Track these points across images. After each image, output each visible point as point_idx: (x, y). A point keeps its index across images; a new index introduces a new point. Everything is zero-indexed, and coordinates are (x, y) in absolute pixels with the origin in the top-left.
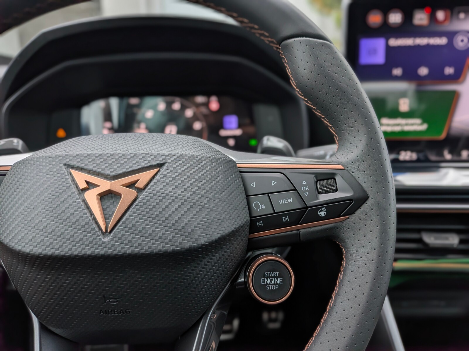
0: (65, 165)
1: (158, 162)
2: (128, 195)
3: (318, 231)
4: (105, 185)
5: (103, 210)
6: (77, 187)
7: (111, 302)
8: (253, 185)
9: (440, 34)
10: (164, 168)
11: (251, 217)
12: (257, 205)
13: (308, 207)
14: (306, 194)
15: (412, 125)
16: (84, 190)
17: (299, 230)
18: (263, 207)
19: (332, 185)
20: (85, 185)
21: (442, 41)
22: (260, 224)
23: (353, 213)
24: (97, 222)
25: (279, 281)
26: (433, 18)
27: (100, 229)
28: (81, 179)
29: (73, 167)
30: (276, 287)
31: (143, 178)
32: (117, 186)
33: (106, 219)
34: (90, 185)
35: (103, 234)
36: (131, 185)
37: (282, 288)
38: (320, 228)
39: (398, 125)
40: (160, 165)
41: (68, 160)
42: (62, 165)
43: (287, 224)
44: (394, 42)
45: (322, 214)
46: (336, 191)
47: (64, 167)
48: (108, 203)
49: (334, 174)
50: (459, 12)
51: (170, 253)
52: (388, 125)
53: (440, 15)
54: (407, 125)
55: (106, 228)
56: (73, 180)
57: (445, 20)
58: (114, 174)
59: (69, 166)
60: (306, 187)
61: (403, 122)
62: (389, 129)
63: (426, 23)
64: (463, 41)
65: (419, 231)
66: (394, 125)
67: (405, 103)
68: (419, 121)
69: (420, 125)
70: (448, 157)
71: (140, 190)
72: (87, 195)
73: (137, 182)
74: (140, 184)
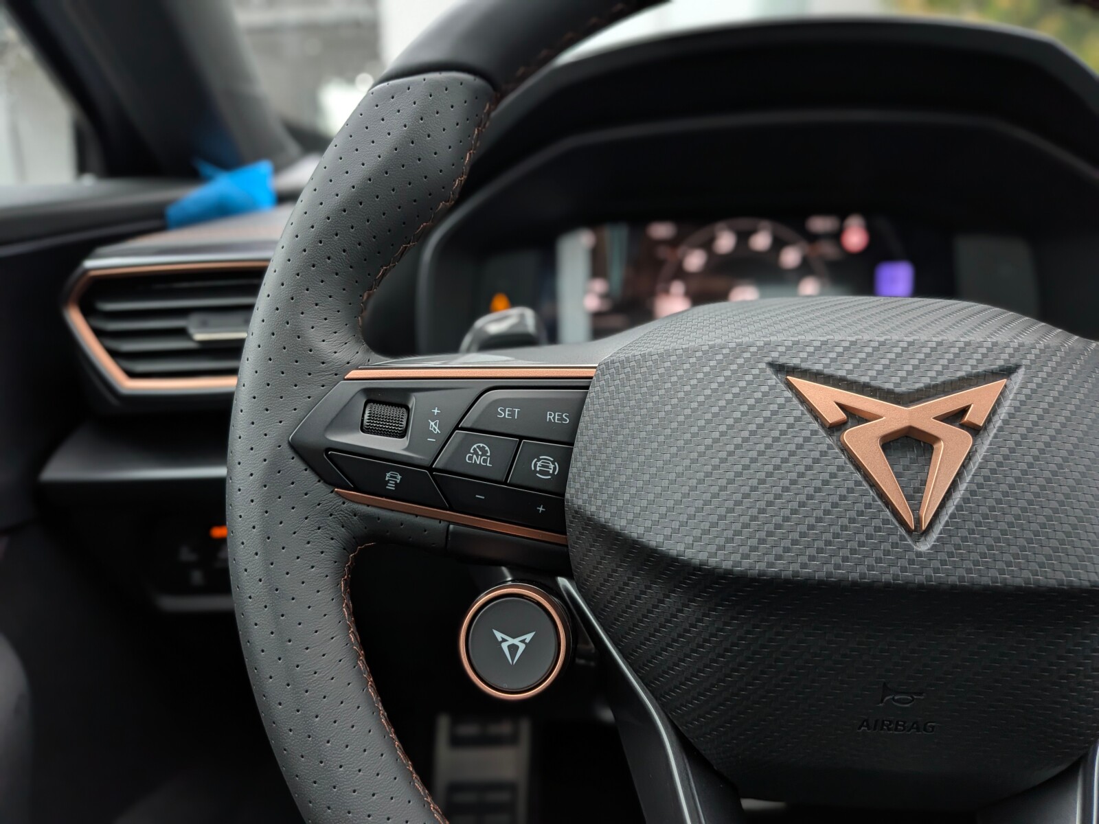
0: (771, 365)
1: (1001, 363)
4: (894, 417)
7: (897, 701)
16: (840, 426)
20: (840, 416)
28: (826, 400)
29: (792, 372)
31: (979, 400)
32: (923, 416)
36: (955, 417)
40: (1007, 372)
41: (775, 354)
42: (762, 365)
47: (769, 371)
55: (916, 519)
58: (903, 389)
59: (780, 369)
71: (975, 430)
72: (850, 436)
73: (964, 411)
74: (974, 416)
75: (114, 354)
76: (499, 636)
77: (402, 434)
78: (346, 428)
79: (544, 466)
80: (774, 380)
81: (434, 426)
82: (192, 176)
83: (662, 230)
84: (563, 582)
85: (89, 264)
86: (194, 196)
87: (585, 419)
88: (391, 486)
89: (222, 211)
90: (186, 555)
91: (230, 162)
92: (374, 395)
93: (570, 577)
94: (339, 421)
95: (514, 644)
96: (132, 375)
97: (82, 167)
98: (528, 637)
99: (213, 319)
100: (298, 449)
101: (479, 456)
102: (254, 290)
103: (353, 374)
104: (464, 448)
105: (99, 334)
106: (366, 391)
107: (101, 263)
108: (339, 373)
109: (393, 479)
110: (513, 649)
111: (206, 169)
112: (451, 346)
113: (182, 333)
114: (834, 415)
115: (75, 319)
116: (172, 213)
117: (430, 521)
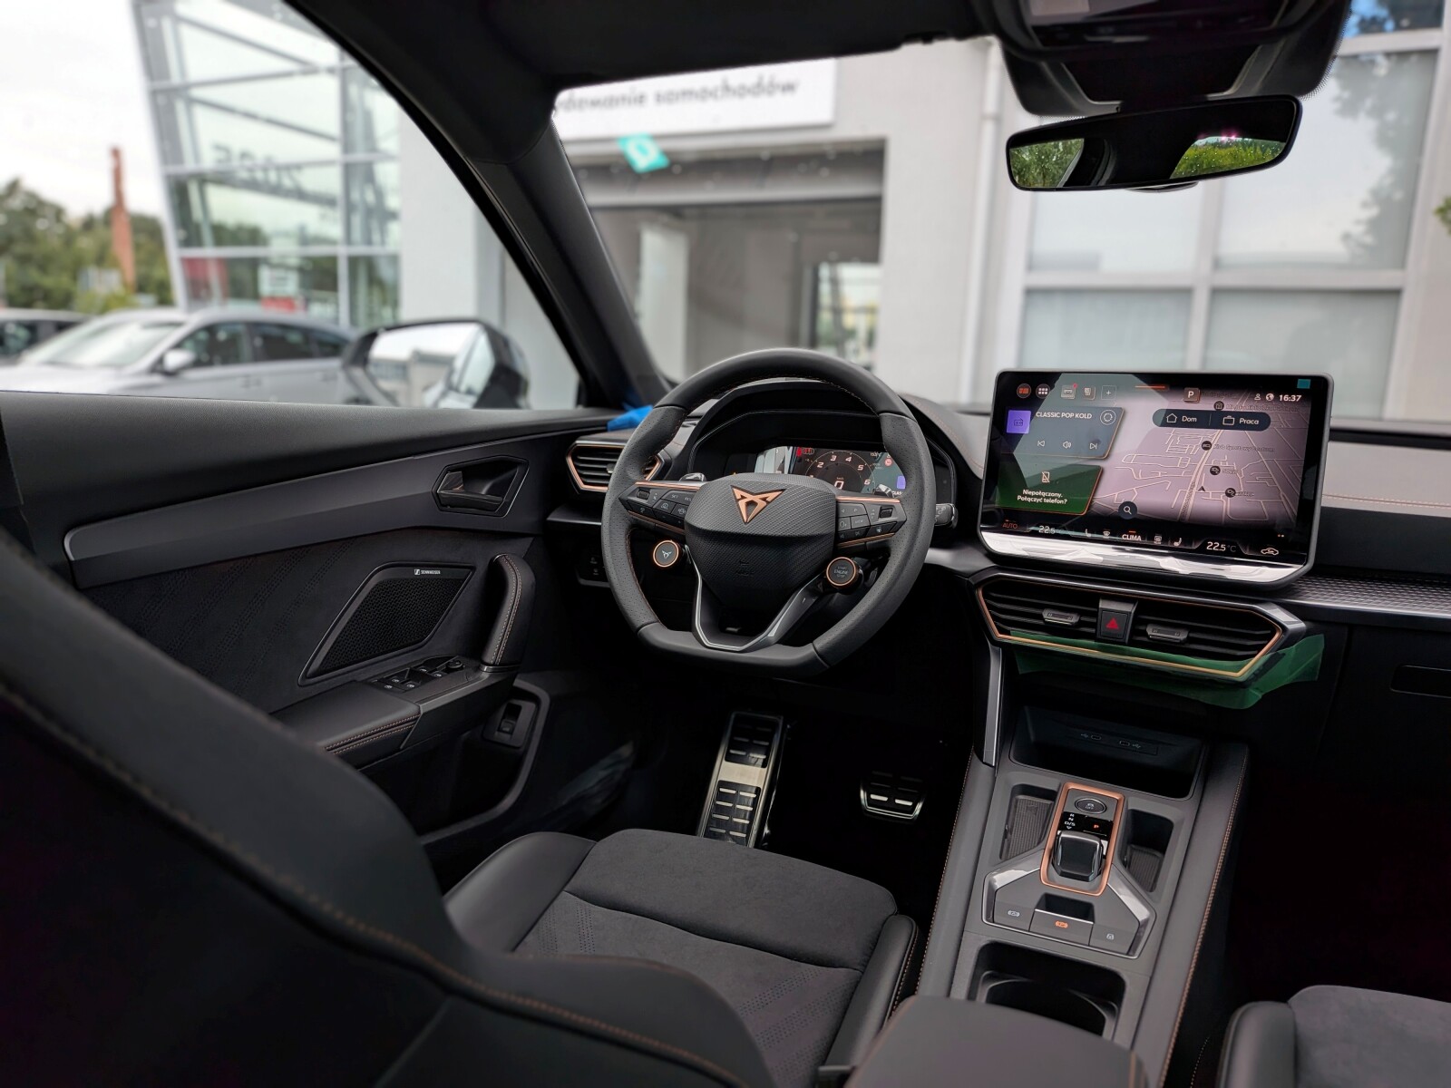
0: (732, 486)
1: (783, 488)
2: (761, 504)
3: (876, 543)
4: (750, 498)
5: (747, 511)
6: (735, 497)
7: (744, 566)
8: (843, 511)
9: (1086, 410)
10: (785, 492)
11: (838, 531)
12: (842, 524)
13: (872, 526)
14: (873, 518)
15: (1053, 498)
16: (739, 500)
17: (866, 541)
18: (846, 525)
19: (888, 513)
20: (740, 497)
21: (1089, 416)
22: (842, 536)
23: (896, 532)
25: (846, 572)
26: (1080, 393)
28: (738, 494)
29: (736, 487)
30: (843, 576)
31: (771, 496)
32: (756, 499)
33: (748, 516)
34: (743, 497)
35: (744, 523)
36: (764, 499)
37: (847, 577)
38: (878, 540)
39: (1039, 497)
40: (783, 490)
41: (734, 484)
42: (730, 486)
43: (858, 537)
44: (1039, 415)
45: (880, 531)
46: (890, 516)
48: (751, 507)
49: (893, 506)
52: (1029, 496)
53: (1087, 391)
54: (1047, 498)
55: (746, 521)
56: (734, 494)
57: (1091, 396)
58: (756, 493)
60: (874, 512)
61: (1044, 494)
62: (1030, 500)
63: (1072, 397)
64: (1108, 417)
65: (1044, 607)
66: (1035, 496)
67: (1047, 475)
68: (1059, 495)
69: (1060, 499)
70: (1089, 535)
71: (768, 503)
72: (740, 502)
73: (767, 498)
74: (768, 500)
75: (581, 475)
77: (646, 499)
78: (633, 496)
79: (681, 511)
80: (730, 489)
81: (655, 498)
82: (621, 409)
83: (810, 451)
84: (683, 545)
85: (577, 442)
86: (620, 418)
87: (693, 499)
88: (642, 512)
91: (637, 406)
93: (685, 543)
95: (666, 554)
96: (585, 483)
97: (579, 401)
98: (670, 553)
100: (622, 501)
101: (665, 507)
102: (617, 457)
103: (637, 483)
104: (661, 504)
105: (576, 467)
106: (640, 488)
107: (580, 442)
108: (634, 483)
109: (643, 510)
111: (627, 406)
112: (677, 479)
113: (604, 470)
114: (738, 497)
115: (570, 461)
116: (610, 425)
117: (651, 522)
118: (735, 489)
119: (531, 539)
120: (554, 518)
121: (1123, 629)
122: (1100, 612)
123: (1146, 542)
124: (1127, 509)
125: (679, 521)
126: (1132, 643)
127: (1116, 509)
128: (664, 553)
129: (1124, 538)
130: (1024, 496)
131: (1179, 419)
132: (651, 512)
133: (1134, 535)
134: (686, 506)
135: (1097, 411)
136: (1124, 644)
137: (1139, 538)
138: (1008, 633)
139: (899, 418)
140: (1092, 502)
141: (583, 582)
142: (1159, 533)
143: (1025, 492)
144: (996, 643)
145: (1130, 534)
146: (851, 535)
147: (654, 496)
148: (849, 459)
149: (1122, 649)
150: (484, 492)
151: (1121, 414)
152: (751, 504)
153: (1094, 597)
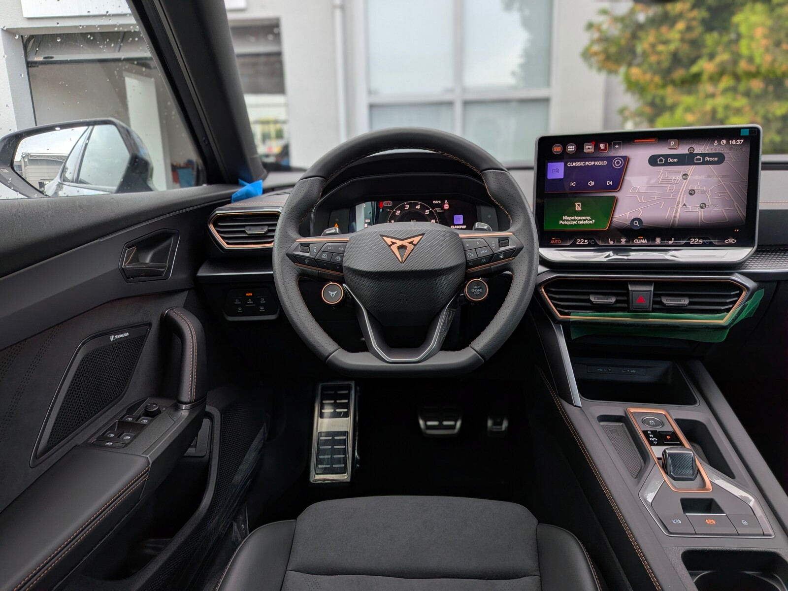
1: (423, 233)
3: (500, 266)
4: (400, 243)
5: (400, 253)
6: (387, 244)
7: (403, 295)
8: (468, 245)
9: (602, 159)
10: (425, 235)
11: (466, 261)
12: (469, 255)
13: (494, 254)
14: (494, 248)
15: (585, 220)
16: (390, 245)
17: (490, 266)
18: (473, 255)
19: (506, 243)
20: (391, 243)
21: (605, 163)
22: (471, 264)
23: (517, 255)
24: (397, 258)
25: (481, 290)
26: (597, 147)
27: (399, 261)
28: (389, 241)
29: (384, 236)
30: (479, 293)
31: (416, 240)
32: (405, 243)
33: (402, 257)
34: (393, 243)
35: (401, 263)
36: (411, 243)
37: (482, 294)
38: (501, 264)
39: (574, 220)
40: (423, 234)
41: (381, 233)
42: (378, 235)
43: (485, 263)
44: (570, 164)
45: (502, 257)
46: (509, 245)
47: (380, 236)
48: (402, 250)
49: (508, 237)
50: (615, 144)
51: (430, 271)
52: (567, 220)
53: (602, 146)
54: (580, 220)
55: (402, 260)
56: (385, 241)
57: (605, 149)
58: (403, 238)
59: (382, 236)
60: (494, 244)
61: (578, 218)
62: (568, 223)
63: (592, 151)
64: (618, 163)
65: (589, 294)
66: (572, 220)
67: (579, 205)
68: (589, 218)
69: (590, 220)
70: (611, 243)
71: (415, 245)
72: (392, 247)
73: (413, 241)
74: (415, 243)
75: (223, 238)
76: (330, 292)
77: (308, 252)
78: (297, 251)
79: (338, 258)
80: (380, 238)
81: (315, 250)
84: (344, 285)
85: (217, 212)
86: (239, 191)
87: (347, 248)
88: (307, 263)
89: (248, 196)
90: (237, 302)
91: (250, 181)
92: (302, 245)
93: (345, 284)
94: (296, 249)
95: (332, 294)
96: (228, 244)
98: (336, 292)
99: (252, 228)
100: (288, 255)
101: (325, 257)
103: (298, 240)
104: (321, 255)
105: (218, 232)
106: (301, 244)
107: (219, 212)
108: (295, 240)
109: (307, 261)
110: (333, 294)
111: (241, 181)
113: (244, 232)
114: (390, 243)
115: (212, 227)
116: (234, 196)
117: (315, 270)
118: (384, 237)
119: (187, 292)
120: (202, 273)
121: (648, 302)
122: (630, 293)
123: (651, 243)
124: (636, 223)
125: (339, 267)
126: (654, 310)
127: (628, 223)
128: (331, 293)
129: (636, 241)
130: (564, 220)
131: (666, 161)
132: (315, 262)
133: (642, 239)
134: (342, 254)
135: (610, 159)
136: (649, 312)
137: (646, 241)
138: (569, 314)
139: (502, 173)
140: (611, 220)
141: (230, 319)
142: (659, 237)
143: (564, 218)
144: (558, 322)
145: (639, 239)
146: (478, 262)
147: (314, 249)
148: (418, 207)
149: (647, 315)
150: (148, 261)
151: (626, 160)
152: (402, 247)
153: (624, 284)
